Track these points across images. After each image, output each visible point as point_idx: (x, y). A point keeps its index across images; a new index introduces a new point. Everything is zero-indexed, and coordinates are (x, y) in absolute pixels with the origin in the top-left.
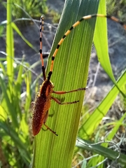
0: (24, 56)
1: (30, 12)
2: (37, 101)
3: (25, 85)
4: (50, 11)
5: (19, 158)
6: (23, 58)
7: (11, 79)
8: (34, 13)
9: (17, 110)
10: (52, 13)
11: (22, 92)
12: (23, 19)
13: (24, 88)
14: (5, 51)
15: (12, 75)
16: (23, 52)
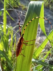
1: (13, 5)
2: (18, 44)
4: (21, 5)
5: (8, 66)
6: (10, 25)
9: (7, 46)
10: (22, 5)
11: (9, 39)
13: (10, 37)
14: (3, 22)
15: (6, 32)
16: (10, 22)
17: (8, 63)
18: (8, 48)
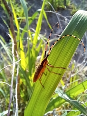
0: (45, 34)
1: (57, 4)
3: (41, 51)
4: (71, 5)
6: (45, 35)
7: (34, 46)
8: (59, 4)
9: (33, 66)
10: (72, 6)
11: (38, 56)
12: (50, 11)
13: (40, 53)
14: (35, 29)
15: (36, 44)
16: (46, 30)
17: (28, 89)
18: (33, 69)
